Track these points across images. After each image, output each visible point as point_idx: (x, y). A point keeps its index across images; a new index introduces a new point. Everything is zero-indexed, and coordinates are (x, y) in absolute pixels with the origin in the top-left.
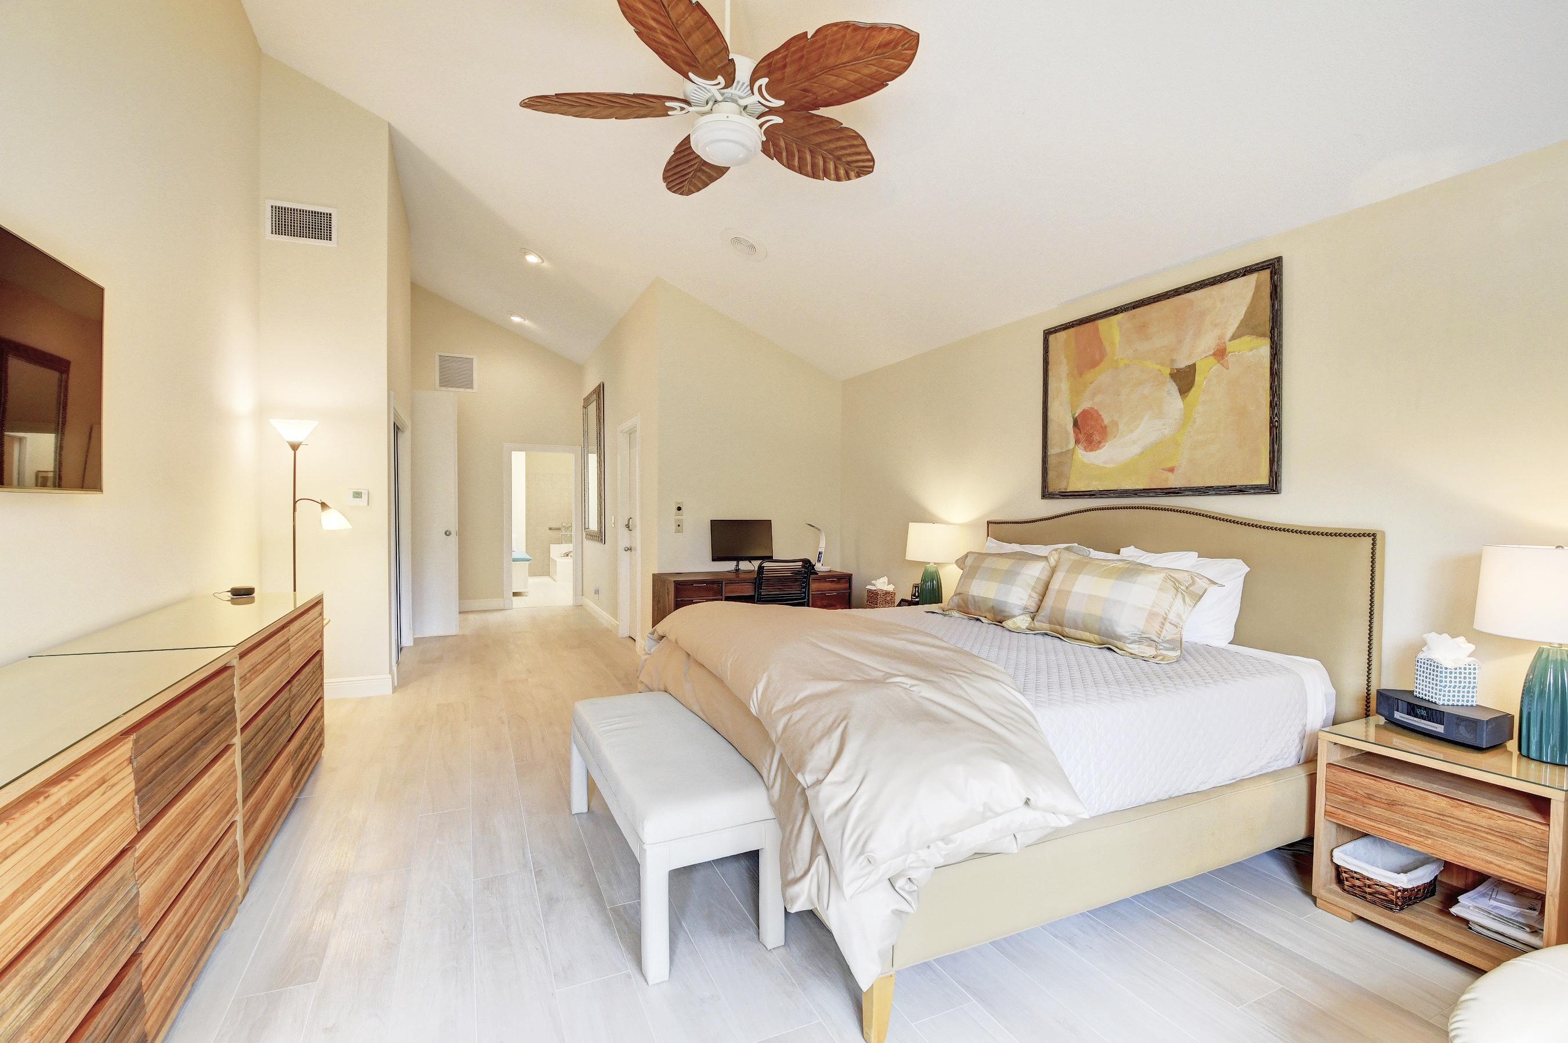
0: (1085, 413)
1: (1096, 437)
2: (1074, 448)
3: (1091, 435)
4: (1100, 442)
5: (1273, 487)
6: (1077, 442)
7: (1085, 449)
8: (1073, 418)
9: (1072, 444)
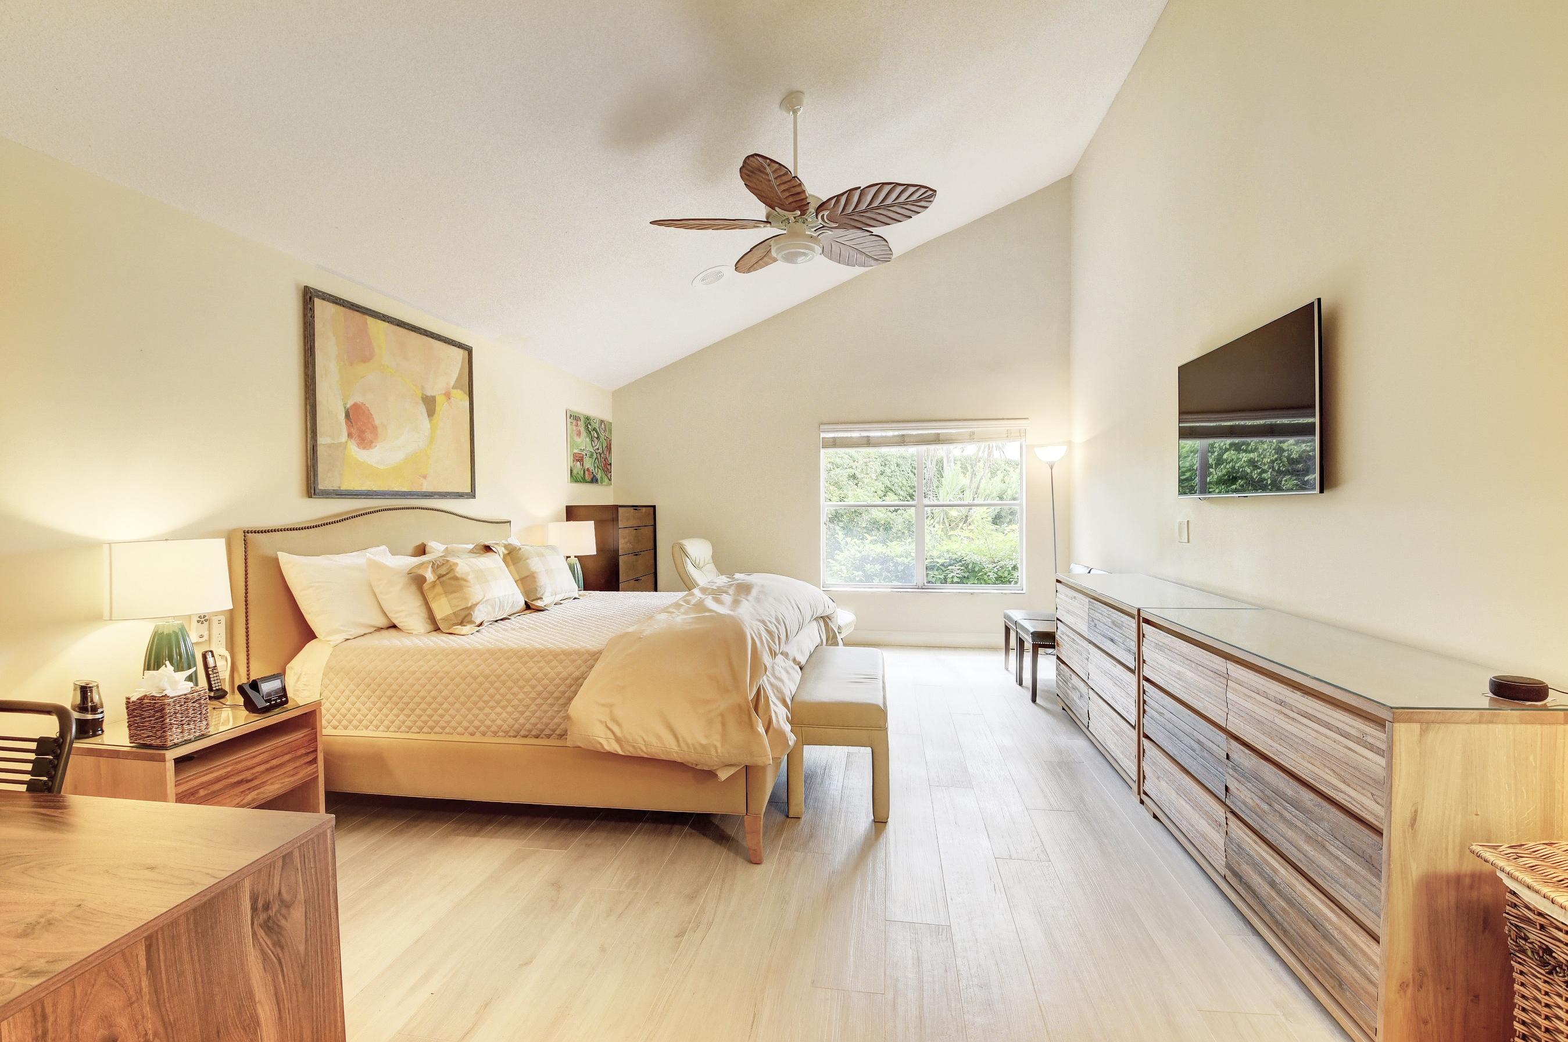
0: (356, 406)
1: (368, 436)
2: (346, 442)
3: (363, 432)
4: (372, 442)
5: (472, 495)
6: (350, 435)
7: (359, 445)
8: (345, 408)
9: (344, 438)
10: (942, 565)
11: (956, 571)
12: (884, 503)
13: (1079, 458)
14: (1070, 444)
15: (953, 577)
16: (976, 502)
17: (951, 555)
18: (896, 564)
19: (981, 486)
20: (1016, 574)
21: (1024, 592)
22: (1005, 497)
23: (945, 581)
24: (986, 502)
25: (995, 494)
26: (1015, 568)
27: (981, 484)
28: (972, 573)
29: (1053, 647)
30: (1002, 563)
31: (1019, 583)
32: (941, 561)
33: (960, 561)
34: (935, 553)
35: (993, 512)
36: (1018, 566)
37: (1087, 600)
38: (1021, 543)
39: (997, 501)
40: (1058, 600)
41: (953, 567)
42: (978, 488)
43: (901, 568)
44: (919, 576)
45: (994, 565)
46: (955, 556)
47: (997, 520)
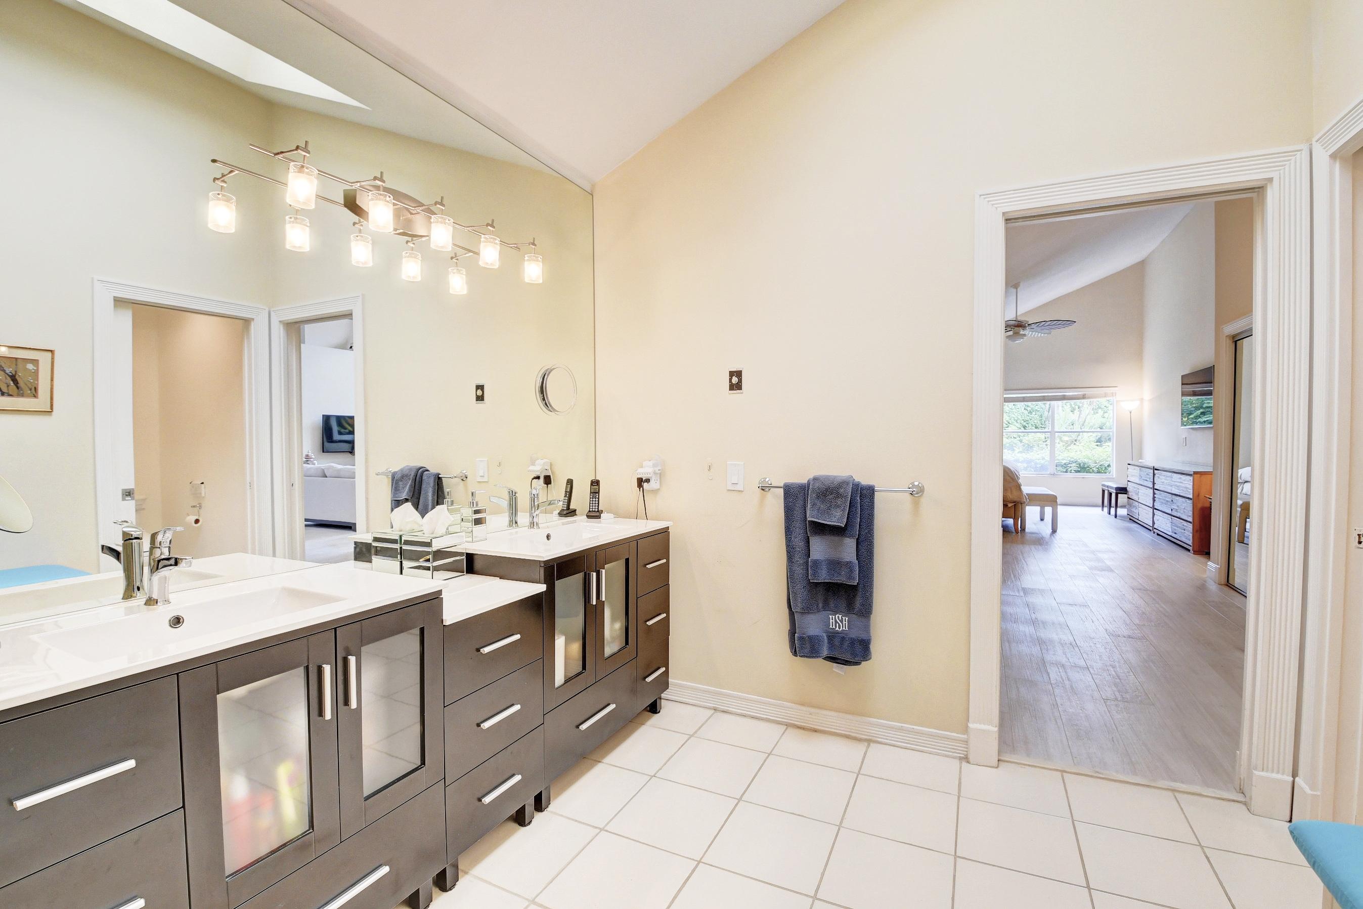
10: (1065, 464)
11: (1074, 467)
12: (1025, 431)
13: (1147, 406)
14: (1142, 400)
15: (1071, 470)
16: (1083, 430)
17: (1069, 459)
18: (1036, 464)
19: (1087, 421)
20: (1109, 469)
21: (1114, 477)
22: (1104, 427)
23: (1066, 472)
24: (1091, 430)
25: (1097, 426)
26: (1109, 466)
27: (1087, 420)
28: (1083, 468)
29: (1126, 494)
30: (1101, 463)
31: (1111, 472)
32: (1064, 462)
33: (1076, 462)
34: (1060, 458)
35: (1094, 437)
36: (1111, 464)
37: (1138, 468)
38: (1113, 452)
39: (1099, 430)
40: (1128, 472)
41: (1071, 465)
42: (1084, 422)
43: (1038, 466)
44: (1052, 469)
45: (1096, 464)
46: (1072, 460)
47: (1099, 441)
